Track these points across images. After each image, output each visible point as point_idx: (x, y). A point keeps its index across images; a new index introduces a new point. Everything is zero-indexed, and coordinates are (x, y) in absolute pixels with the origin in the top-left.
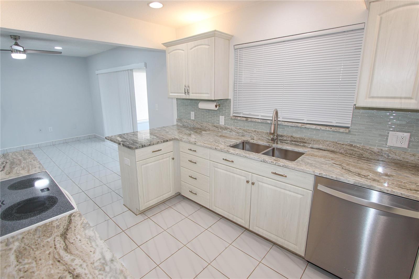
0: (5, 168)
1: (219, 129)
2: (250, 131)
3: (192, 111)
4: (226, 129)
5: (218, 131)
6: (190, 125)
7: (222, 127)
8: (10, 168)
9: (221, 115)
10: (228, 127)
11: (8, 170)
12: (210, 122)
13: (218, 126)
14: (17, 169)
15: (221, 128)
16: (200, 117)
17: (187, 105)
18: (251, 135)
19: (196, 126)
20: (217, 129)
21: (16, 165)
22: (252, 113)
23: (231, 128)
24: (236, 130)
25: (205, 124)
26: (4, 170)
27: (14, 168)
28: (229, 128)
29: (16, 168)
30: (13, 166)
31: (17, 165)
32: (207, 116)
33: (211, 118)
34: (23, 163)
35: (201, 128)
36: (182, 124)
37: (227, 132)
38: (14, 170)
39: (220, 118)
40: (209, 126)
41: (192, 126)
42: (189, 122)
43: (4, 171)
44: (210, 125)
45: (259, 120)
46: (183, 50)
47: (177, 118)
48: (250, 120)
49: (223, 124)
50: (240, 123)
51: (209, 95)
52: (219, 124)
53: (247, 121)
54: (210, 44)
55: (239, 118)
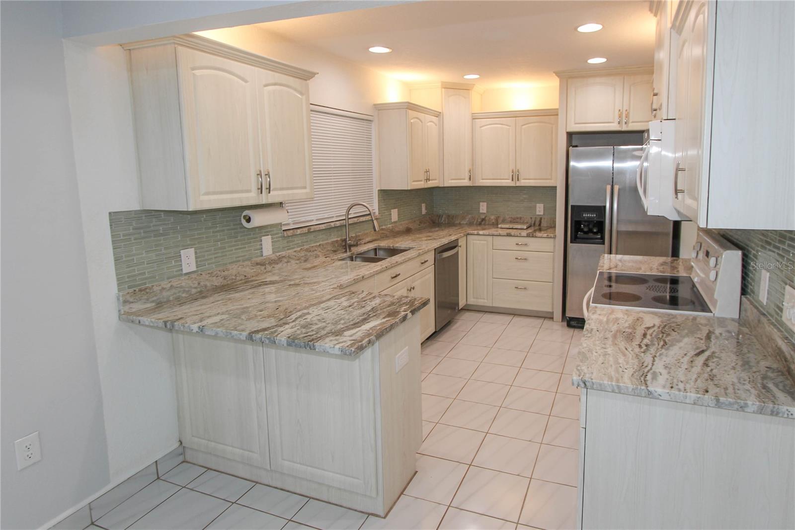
0: (643, 332)
1: (267, 266)
2: (314, 249)
3: (186, 247)
4: (280, 259)
5: (265, 271)
6: (187, 289)
7: (273, 258)
8: (636, 329)
9: (264, 236)
10: (283, 255)
11: (639, 325)
12: (240, 259)
13: (264, 261)
14: (625, 322)
15: (273, 262)
16: (213, 256)
17: (162, 235)
18: (316, 254)
19: (208, 284)
20: (264, 267)
21: (624, 332)
22: (303, 219)
23: (287, 255)
24: (297, 255)
25: (233, 270)
26: (645, 328)
27: (629, 327)
28: (284, 257)
29: (627, 325)
30: (630, 331)
31: (624, 330)
32: (234, 248)
33: (243, 248)
34: (611, 332)
35: (225, 282)
36: (153, 302)
37: (282, 265)
38: (630, 323)
39: (263, 242)
40: (244, 269)
41: (194, 291)
42: (183, 284)
43: (645, 326)
44: (248, 266)
45: (323, 227)
46: (246, 81)
47: (119, 290)
48: (313, 229)
49: (271, 252)
50: (298, 240)
51: (308, 190)
52: (262, 256)
53: (309, 232)
54: (305, 92)
55: (299, 231)
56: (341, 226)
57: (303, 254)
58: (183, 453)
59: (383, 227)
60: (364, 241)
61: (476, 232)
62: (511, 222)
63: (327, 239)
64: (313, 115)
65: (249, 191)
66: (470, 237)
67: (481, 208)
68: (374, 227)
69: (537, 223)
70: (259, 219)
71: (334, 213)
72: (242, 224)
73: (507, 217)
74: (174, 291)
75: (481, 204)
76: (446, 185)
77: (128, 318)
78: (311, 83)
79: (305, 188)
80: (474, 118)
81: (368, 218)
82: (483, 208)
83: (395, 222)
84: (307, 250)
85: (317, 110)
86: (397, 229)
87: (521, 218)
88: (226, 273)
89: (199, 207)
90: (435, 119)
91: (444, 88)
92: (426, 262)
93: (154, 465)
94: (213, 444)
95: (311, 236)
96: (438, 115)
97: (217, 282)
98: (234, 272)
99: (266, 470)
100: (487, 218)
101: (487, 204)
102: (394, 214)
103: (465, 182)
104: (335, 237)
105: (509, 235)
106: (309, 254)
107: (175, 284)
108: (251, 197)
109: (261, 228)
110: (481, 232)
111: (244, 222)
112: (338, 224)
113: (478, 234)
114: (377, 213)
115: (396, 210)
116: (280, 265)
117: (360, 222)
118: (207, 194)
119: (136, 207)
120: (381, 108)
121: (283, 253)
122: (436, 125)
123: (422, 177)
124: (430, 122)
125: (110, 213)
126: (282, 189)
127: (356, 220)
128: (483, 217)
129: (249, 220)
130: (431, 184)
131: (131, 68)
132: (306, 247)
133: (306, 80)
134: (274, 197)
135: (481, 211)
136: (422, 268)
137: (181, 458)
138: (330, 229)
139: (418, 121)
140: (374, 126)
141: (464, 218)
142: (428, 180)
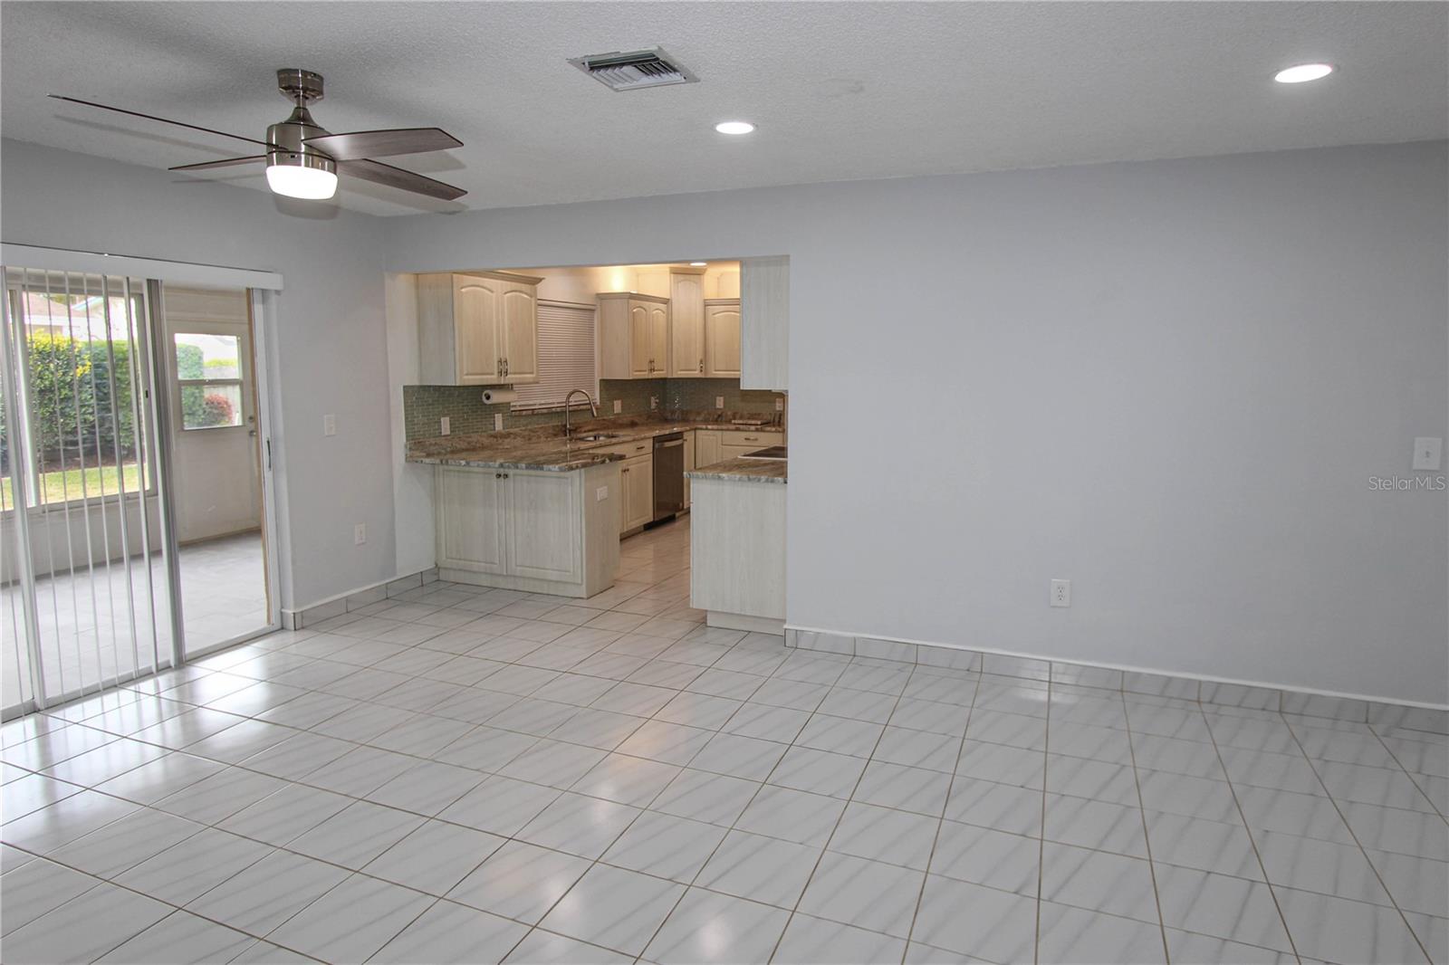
1: (499, 438)
2: (536, 430)
3: (445, 416)
4: (508, 435)
5: (497, 443)
6: (444, 447)
7: (503, 433)
9: (498, 413)
12: (479, 429)
13: (496, 434)
15: (503, 436)
16: (462, 425)
17: (432, 405)
18: (539, 435)
19: (458, 445)
20: (497, 439)
22: (531, 402)
23: (514, 432)
24: (522, 433)
25: (475, 438)
28: (512, 433)
32: (476, 420)
33: (482, 421)
35: (469, 446)
36: (425, 451)
37: (510, 440)
39: (496, 418)
40: (482, 438)
41: (449, 449)
42: (442, 442)
44: (486, 436)
45: (545, 411)
46: (492, 292)
47: (407, 440)
48: (536, 412)
49: (501, 428)
50: (523, 421)
51: (534, 375)
52: (494, 429)
53: (533, 414)
54: (533, 295)
55: (524, 413)
56: (562, 412)
57: (527, 433)
58: (437, 574)
59: (605, 418)
60: (583, 430)
61: (704, 427)
62: (749, 419)
63: (548, 423)
64: (540, 308)
65: (492, 374)
66: (698, 432)
67: (718, 402)
68: (593, 413)
69: (777, 420)
70: (497, 398)
71: (556, 400)
72: (482, 402)
73: (745, 413)
74: (437, 447)
75: (718, 398)
76: (675, 376)
77: (410, 459)
78: (539, 286)
79: (532, 373)
80: (706, 304)
81: (588, 407)
82: (720, 403)
83: (618, 414)
84: (530, 430)
85: (543, 304)
86: (620, 422)
87: (759, 414)
88: (470, 439)
89: (462, 384)
90: (662, 306)
91: (674, 273)
92: (642, 448)
93: (419, 576)
94: (463, 562)
95: (535, 419)
96: (666, 301)
97: (464, 445)
98: (475, 440)
99: (504, 576)
100: (724, 415)
101: (724, 399)
102: (617, 406)
103: (697, 374)
104: (556, 422)
105: (737, 429)
106: (532, 434)
107: (438, 442)
108: (493, 379)
109: (494, 405)
110: (710, 427)
111: (484, 398)
112: (559, 410)
113: (707, 429)
114: (598, 403)
115: (619, 402)
116: (508, 440)
117: (581, 410)
118: (467, 374)
119: (416, 383)
120: (604, 298)
121: (512, 430)
122: (664, 312)
123: (646, 367)
124: (657, 311)
125: (404, 387)
126: (515, 373)
127: (576, 407)
128: (719, 413)
129: (488, 398)
130: (656, 375)
131: (417, 287)
132: (529, 427)
133: (534, 284)
134: (510, 378)
135: (718, 407)
136: (637, 454)
137: (435, 578)
138: (551, 413)
139: (642, 310)
140: (597, 316)
141: (699, 414)
142: (652, 370)
